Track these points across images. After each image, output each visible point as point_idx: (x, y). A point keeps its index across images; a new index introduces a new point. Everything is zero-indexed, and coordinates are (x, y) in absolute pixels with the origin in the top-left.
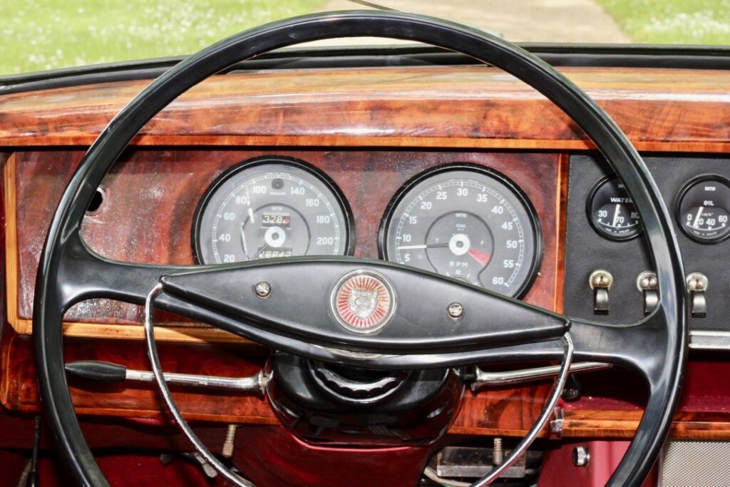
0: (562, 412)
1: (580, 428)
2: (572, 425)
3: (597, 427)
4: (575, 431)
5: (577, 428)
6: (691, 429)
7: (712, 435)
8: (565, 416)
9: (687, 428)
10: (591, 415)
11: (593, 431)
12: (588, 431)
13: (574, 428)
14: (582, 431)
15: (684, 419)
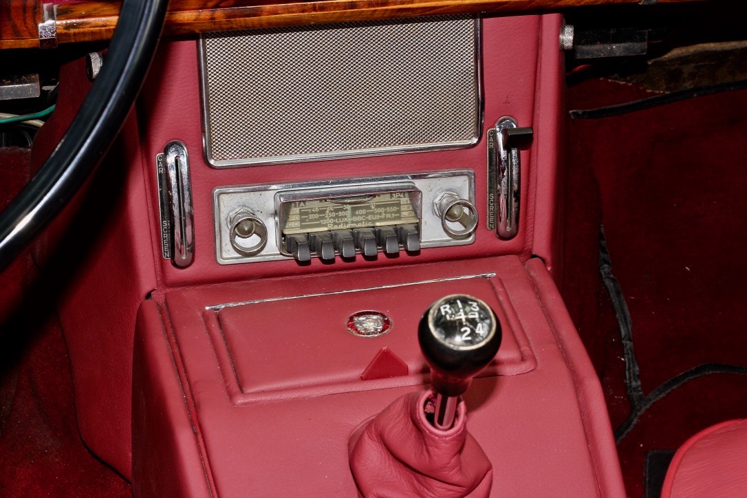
0: (55, 10)
1: (81, 30)
2: (68, 27)
3: (105, 26)
4: (75, 34)
5: (76, 30)
6: (235, 16)
7: (264, 22)
8: (57, 16)
9: (229, 16)
10: (95, 9)
11: (100, 32)
12: (93, 33)
13: (72, 31)
14: (84, 33)
15: (223, 5)
